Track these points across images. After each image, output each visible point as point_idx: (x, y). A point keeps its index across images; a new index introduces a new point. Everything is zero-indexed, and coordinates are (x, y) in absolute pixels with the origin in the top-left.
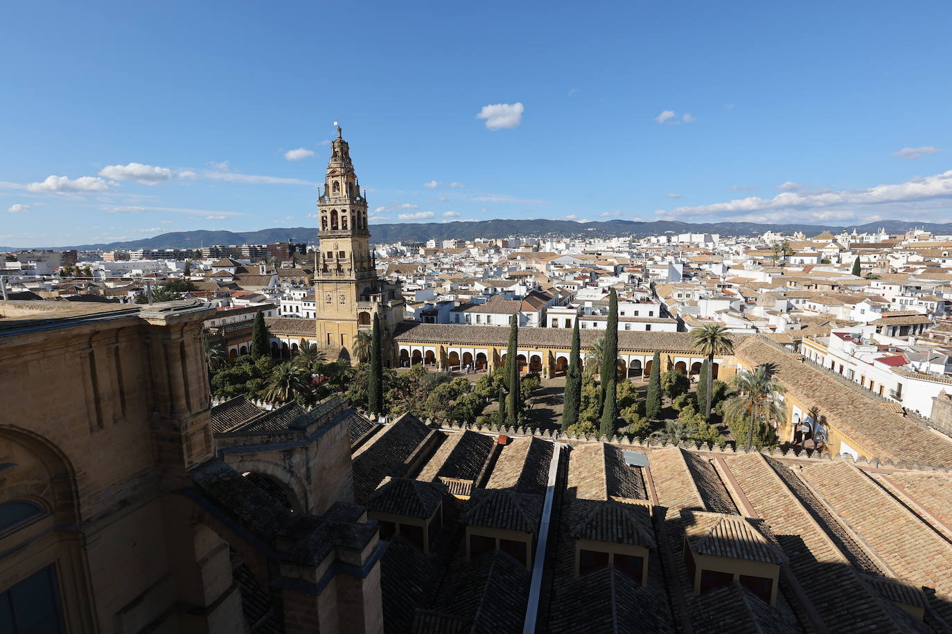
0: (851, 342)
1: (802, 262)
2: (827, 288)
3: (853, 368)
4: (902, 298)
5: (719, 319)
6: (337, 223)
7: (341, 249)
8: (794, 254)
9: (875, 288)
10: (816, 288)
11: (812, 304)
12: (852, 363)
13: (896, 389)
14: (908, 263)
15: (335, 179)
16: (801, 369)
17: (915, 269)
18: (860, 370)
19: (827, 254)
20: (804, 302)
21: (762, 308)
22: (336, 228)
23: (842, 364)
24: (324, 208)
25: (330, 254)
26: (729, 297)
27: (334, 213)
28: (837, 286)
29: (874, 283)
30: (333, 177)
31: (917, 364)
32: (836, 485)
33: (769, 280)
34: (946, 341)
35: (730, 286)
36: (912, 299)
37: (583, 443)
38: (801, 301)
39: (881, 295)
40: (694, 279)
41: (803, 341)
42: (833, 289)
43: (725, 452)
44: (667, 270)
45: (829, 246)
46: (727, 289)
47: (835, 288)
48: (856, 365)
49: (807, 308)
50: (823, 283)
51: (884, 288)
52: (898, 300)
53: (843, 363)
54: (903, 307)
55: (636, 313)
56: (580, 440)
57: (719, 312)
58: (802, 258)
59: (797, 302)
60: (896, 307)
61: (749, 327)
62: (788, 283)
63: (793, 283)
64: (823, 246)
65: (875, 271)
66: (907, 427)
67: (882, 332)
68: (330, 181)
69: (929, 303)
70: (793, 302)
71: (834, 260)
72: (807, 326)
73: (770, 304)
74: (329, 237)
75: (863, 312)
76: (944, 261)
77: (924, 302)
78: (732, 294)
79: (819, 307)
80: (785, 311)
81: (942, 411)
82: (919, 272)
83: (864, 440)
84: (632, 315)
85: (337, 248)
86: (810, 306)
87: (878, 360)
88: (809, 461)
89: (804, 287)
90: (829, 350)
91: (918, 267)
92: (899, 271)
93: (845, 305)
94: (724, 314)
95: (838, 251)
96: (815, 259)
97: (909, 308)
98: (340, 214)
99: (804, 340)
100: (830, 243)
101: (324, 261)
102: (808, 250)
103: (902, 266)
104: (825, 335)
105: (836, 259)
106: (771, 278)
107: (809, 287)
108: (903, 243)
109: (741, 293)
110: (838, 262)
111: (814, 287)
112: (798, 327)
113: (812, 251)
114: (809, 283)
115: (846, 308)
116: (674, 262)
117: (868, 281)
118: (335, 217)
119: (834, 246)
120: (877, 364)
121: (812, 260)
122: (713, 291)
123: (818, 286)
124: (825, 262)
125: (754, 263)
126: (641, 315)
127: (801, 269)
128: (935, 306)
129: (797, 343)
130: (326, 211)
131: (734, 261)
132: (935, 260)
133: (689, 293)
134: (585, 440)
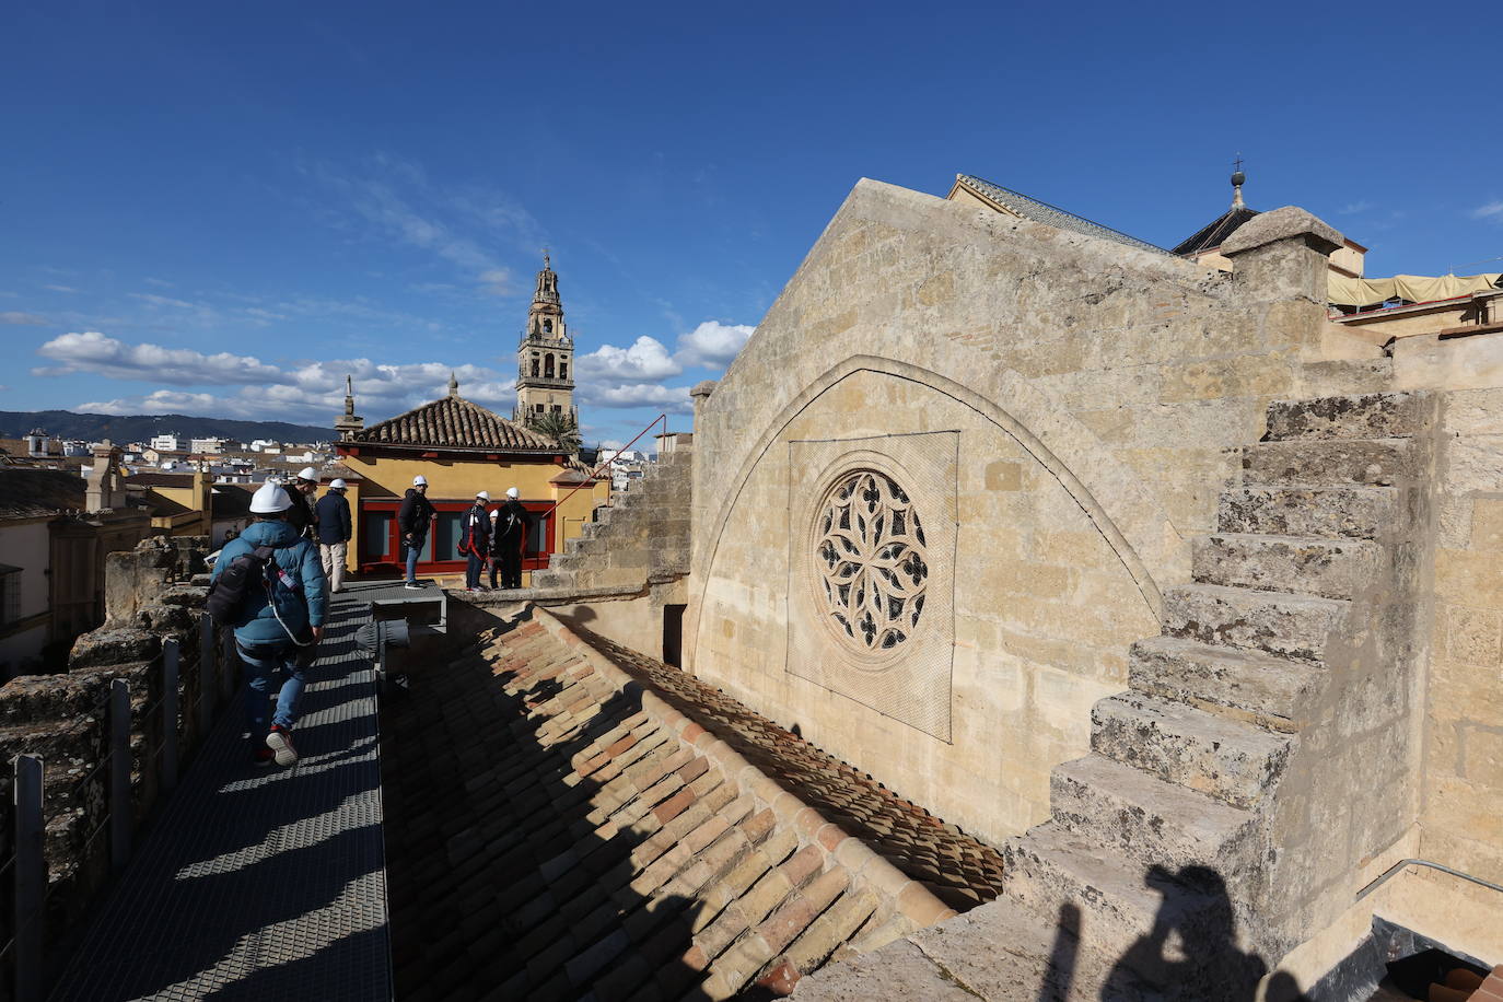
6: (553, 369)
7: (556, 403)
15: (549, 317)
22: (552, 376)
24: (537, 350)
25: (540, 408)
27: (550, 358)
30: (546, 314)
68: (541, 318)
74: (542, 386)
85: (552, 401)
98: (557, 361)
101: (534, 415)
118: (549, 362)
130: (537, 354)
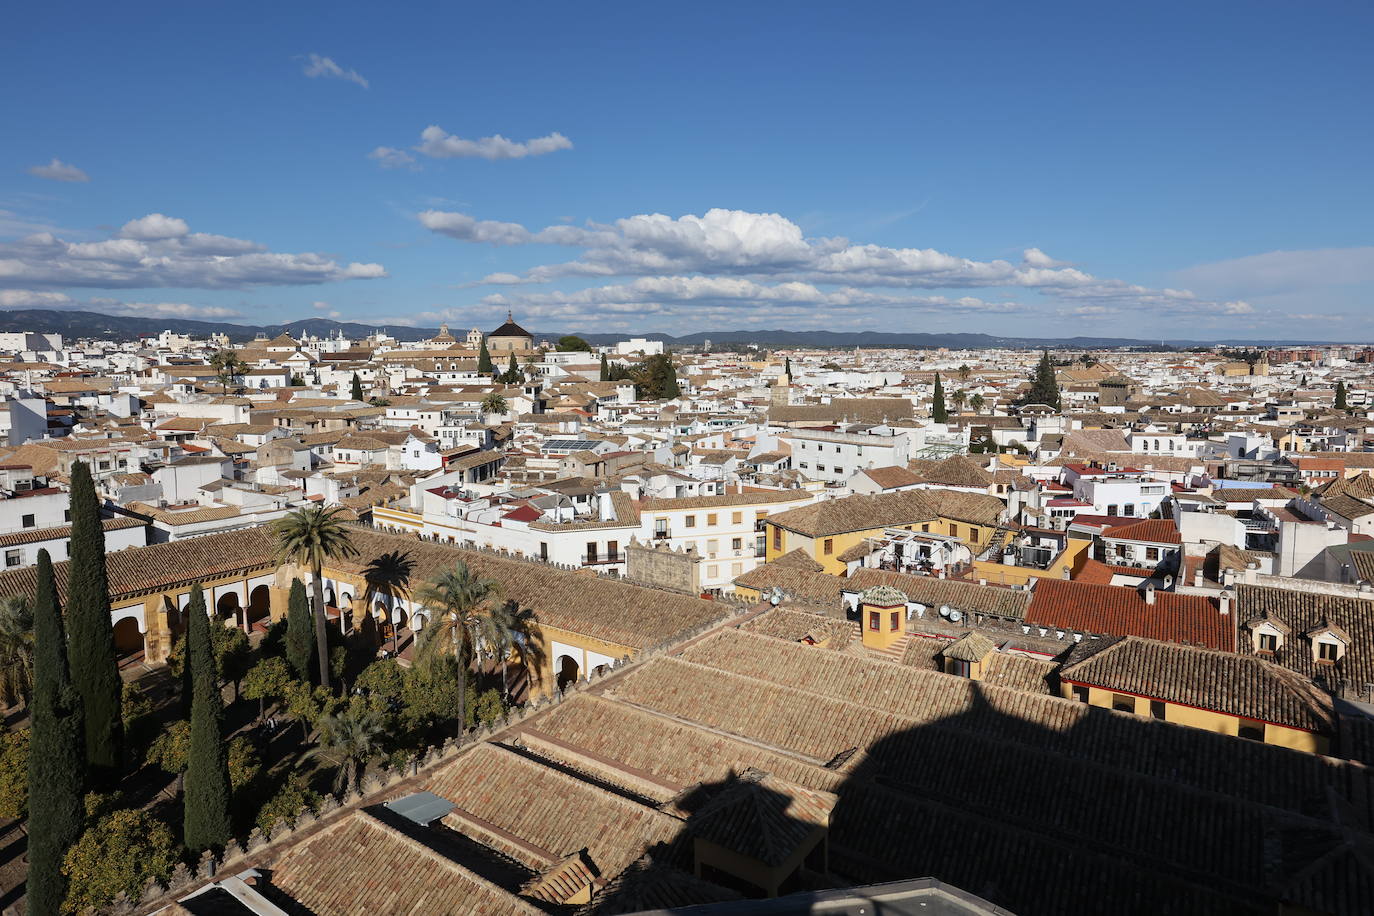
0: (455, 500)
1: (263, 384)
2: (340, 424)
3: (471, 537)
4: (445, 429)
5: (216, 501)
8: (249, 372)
9: (398, 418)
10: (324, 426)
11: (344, 452)
12: (467, 530)
13: (539, 553)
14: (407, 380)
16: (437, 554)
17: (416, 390)
18: (483, 537)
19: (297, 370)
20: (331, 451)
21: (274, 468)
23: (452, 535)
26: (199, 457)
28: (353, 419)
29: (389, 412)
31: (550, 513)
32: (675, 692)
33: (245, 418)
34: (525, 478)
35: (190, 437)
36: (458, 429)
37: (290, 844)
38: (326, 448)
39: (420, 428)
40: (77, 428)
41: (374, 512)
42: (349, 425)
43: (526, 717)
44: (8, 413)
45: (294, 357)
46: (187, 442)
47: (352, 424)
48: (475, 532)
49: (337, 459)
50: (333, 416)
51: (422, 416)
52: (440, 431)
53: (453, 533)
54: (455, 441)
55: (28, 520)
56: (275, 842)
57: (211, 488)
58: (263, 377)
59: (321, 452)
60: (447, 443)
61: (282, 506)
62: (276, 422)
63: (285, 422)
64: (286, 356)
65: (377, 393)
66: (625, 592)
67: (465, 478)
69: (477, 432)
70: (315, 451)
71: (309, 380)
72: (367, 489)
73: (284, 460)
75: (417, 455)
76: (439, 377)
77: (471, 432)
78: (204, 451)
79: (356, 454)
80: (309, 468)
81: (639, 561)
82: (424, 392)
83: (590, 627)
84: (18, 527)
86: (340, 456)
87: (506, 517)
88: (615, 677)
89: (307, 426)
90: (425, 517)
91: (419, 385)
92: (403, 392)
93: (392, 447)
94: (225, 490)
95: (308, 364)
96: (282, 380)
97: (462, 442)
99: (375, 510)
100: (292, 354)
102: (264, 363)
103: (401, 385)
104: (397, 497)
105: (312, 378)
106: (248, 415)
107: (313, 424)
108: (376, 352)
109: (219, 447)
110: (315, 383)
111: (320, 424)
112: (354, 492)
113: (273, 366)
114: (311, 418)
115: (394, 451)
116: (16, 395)
117: (380, 409)
119: (302, 357)
120: (505, 522)
121: (278, 381)
122: (166, 448)
123: (328, 422)
124: (296, 382)
125: (188, 388)
126: (41, 523)
127: (273, 397)
128: (484, 437)
129: (366, 517)
131: (144, 388)
132: (431, 375)
133: (106, 458)
134: (286, 834)
